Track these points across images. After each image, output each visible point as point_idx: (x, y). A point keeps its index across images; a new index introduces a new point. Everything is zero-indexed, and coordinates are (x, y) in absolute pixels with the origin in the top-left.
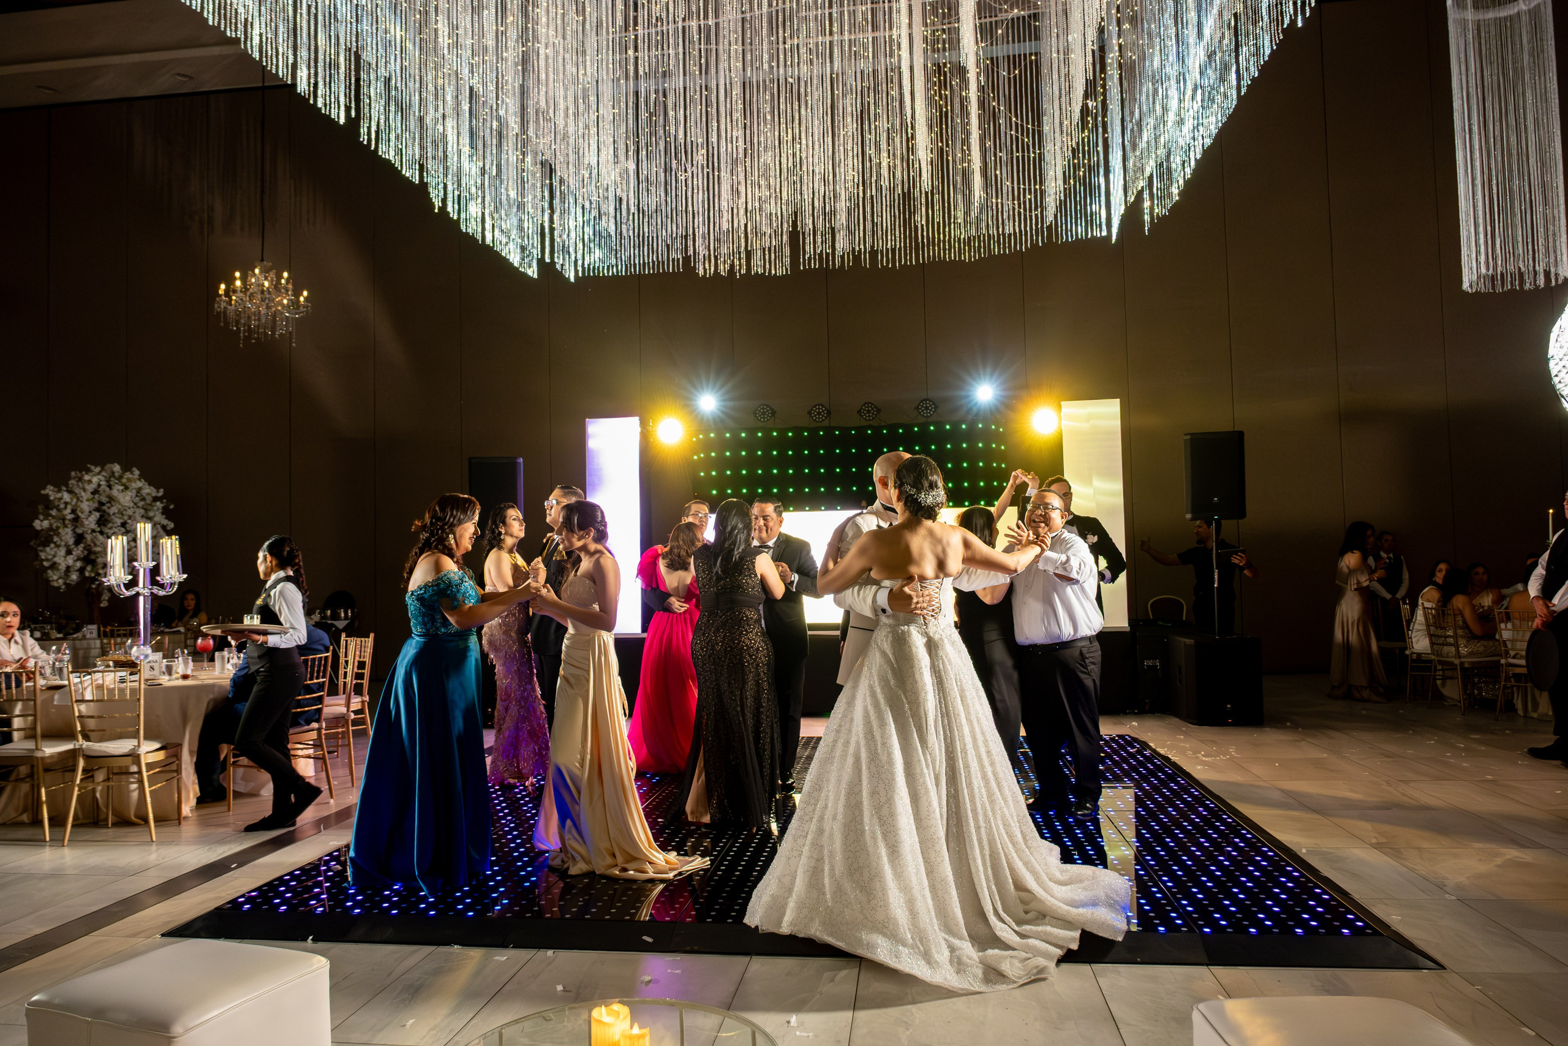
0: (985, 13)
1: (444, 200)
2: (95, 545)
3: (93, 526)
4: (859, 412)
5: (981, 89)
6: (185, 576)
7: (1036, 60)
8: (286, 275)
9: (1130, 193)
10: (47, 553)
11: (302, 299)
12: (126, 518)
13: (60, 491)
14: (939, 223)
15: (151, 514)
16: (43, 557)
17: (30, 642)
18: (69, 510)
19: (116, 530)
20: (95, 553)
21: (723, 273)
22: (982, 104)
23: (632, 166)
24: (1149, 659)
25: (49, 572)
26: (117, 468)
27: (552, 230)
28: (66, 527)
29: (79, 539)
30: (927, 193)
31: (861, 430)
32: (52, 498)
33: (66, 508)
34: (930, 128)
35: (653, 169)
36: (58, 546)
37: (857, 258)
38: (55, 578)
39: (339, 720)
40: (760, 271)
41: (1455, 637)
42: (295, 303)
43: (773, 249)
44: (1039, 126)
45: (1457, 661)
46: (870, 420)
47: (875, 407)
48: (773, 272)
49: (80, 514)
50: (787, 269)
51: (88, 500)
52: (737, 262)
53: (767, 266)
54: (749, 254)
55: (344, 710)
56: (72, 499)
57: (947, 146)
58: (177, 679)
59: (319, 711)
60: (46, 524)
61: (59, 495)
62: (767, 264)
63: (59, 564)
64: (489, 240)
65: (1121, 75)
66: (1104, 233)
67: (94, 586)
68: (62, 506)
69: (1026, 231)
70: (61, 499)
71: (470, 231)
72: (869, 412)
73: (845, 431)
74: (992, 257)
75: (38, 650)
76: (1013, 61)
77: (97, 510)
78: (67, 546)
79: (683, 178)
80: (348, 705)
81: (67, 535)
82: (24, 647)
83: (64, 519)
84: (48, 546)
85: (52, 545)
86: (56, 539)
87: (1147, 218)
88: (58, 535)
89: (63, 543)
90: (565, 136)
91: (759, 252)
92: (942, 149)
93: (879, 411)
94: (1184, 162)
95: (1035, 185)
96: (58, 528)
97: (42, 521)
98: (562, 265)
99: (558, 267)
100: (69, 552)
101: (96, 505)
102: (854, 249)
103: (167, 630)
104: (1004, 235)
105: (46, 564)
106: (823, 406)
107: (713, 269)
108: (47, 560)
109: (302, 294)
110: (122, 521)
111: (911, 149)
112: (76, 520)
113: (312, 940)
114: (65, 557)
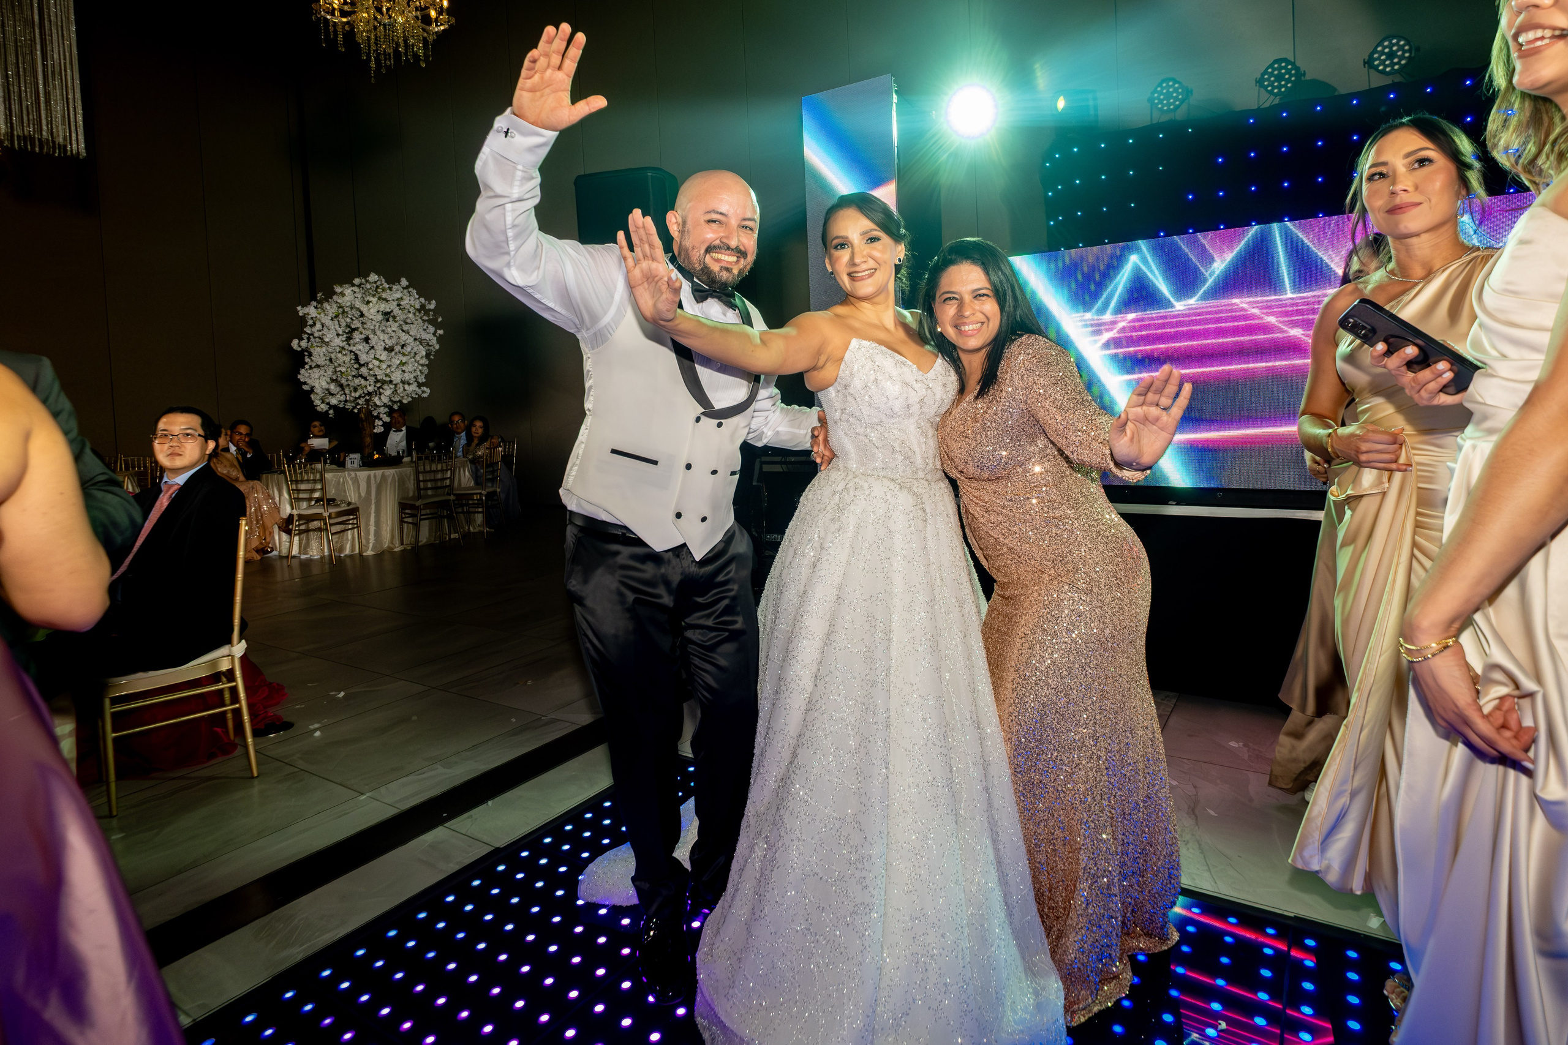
10: (303, 375)
12: (367, 332)
16: (302, 380)
19: (360, 347)
25: (312, 396)
26: (373, 277)
29: (329, 357)
32: (301, 314)
33: (314, 324)
36: (311, 368)
38: (317, 402)
56: (318, 312)
60: (304, 344)
63: (316, 387)
68: (310, 322)
70: (308, 314)
78: (320, 366)
81: (319, 354)
83: (315, 337)
84: (304, 368)
85: (307, 367)
86: (307, 360)
88: (310, 355)
89: (315, 364)
96: (311, 346)
97: (301, 339)
100: (324, 374)
105: (305, 387)
108: (306, 383)
110: (363, 336)
112: (325, 337)
114: (321, 380)
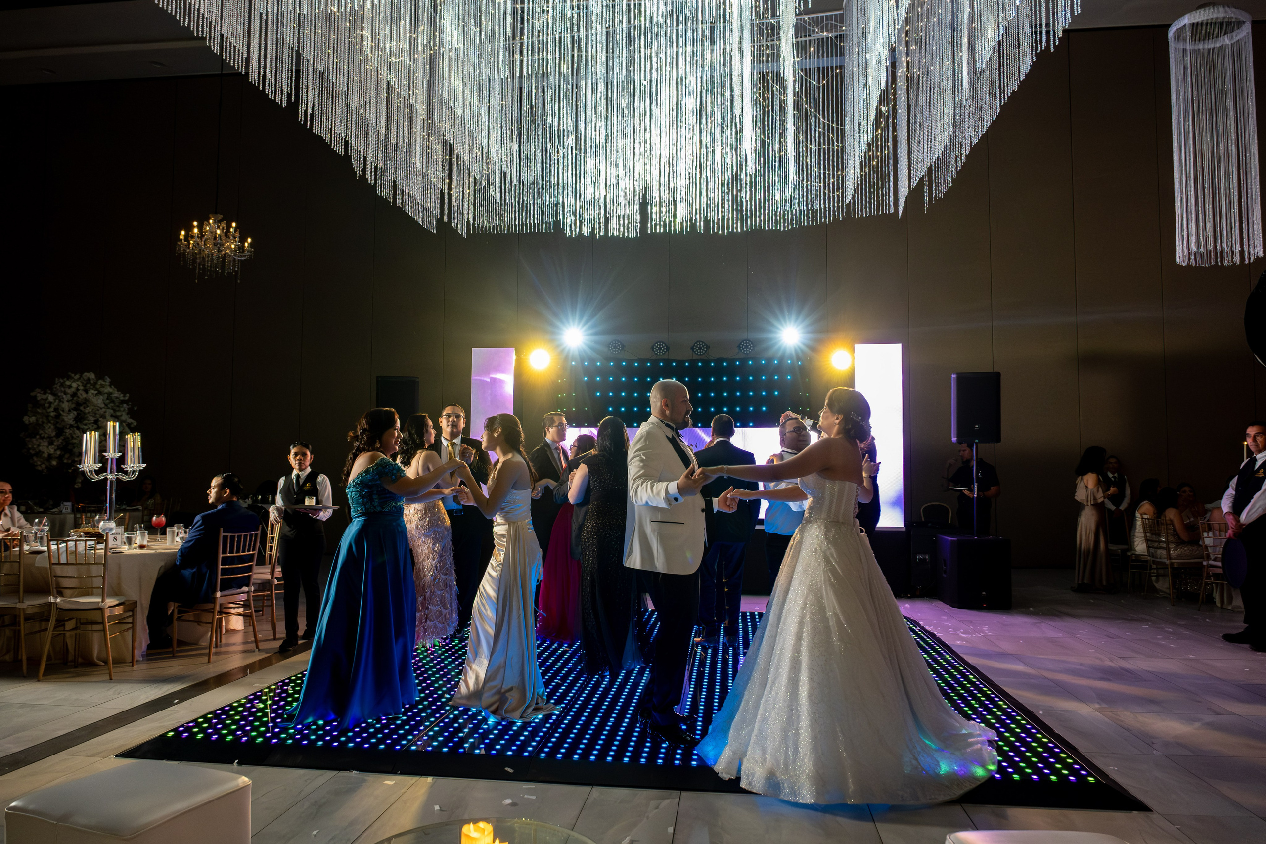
0: (801, 33)
1: (364, 170)
2: (73, 438)
3: (72, 422)
4: (692, 348)
5: (797, 95)
6: (145, 465)
7: (841, 73)
8: (234, 225)
9: (913, 179)
10: (33, 443)
11: (246, 245)
12: (98, 416)
13: (45, 393)
14: (760, 200)
15: (118, 414)
16: (30, 446)
17: (17, 514)
18: (52, 409)
19: (90, 426)
20: (73, 444)
21: (585, 234)
22: (797, 106)
23: (515, 147)
24: (920, 553)
25: (35, 459)
26: (92, 376)
27: (450, 196)
28: (50, 422)
29: (60, 432)
30: (751, 175)
31: (693, 362)
32: (38, 399)
33: (50, 407)
34: (755, 123)
35: (533, 149)
36: (42, 438)
37: (693, 226)
38: (39, 463)
39: (265, 585)
40: (616, 233)
41: (1167, 542)
42: (241, 248)
43: (626, 216)
44: (842, 125)
45: (1168, 562)
46: (701, 355)
47: (705, 344)
48: (626, 235)
49: (61, 413)
50: (637, 233)
51: (68, 401)
52: (597, 226)
53: (622, 230)
54: (607, 220)
55: (269, 577)
56: (55, 400)
57: (768, 138)
58: (135, 548)
59: (249, 577)
60: (33, 419)
61: (44, 397)
62: (621, 228)
63: (43, 452)
64: (399, 203)
65: (908, 86)
66: (892, 211)
67: (70, 471)
68: (47, 405)
69: (830, 208)
70: (46, 399)
71: (384, 194)
72: (700, 348)
73: (680, 363)
74: (802, 228)
75: (23, 521)
76: (822, 72)
77: (75, 409)
78: (50, 437)
79: (556, 158)
80: (272, 573)
81: (50, 429)
82: (12, 519)
83: (48, 416)
84: (35, 437)
85: (38, 437)
86: (41, 432)
87: (926, 199)
88: (43, 428)
89: (46, 435)
90: (463, 123)
91: (615, 218)
92: (764, 141)
93: (708, 347)
94: (957, 156)
95: (837, 172)
96: (43, 423)
97: (30, 417)
98: (457, 224)
99: (454, 226)
100: (51, 443)
101: (73, 406)
102: (691, 218)
103: (128, 508)
104: (812, 210)
105: (31, 451)
106: (663, 343)
107: (578, 230)
108: (34, 449)
109: (246, 241)
110: (93, 419)
111: (739, 139)
112: (58, 416)
113: (238, 763)
114: (48, 447)
